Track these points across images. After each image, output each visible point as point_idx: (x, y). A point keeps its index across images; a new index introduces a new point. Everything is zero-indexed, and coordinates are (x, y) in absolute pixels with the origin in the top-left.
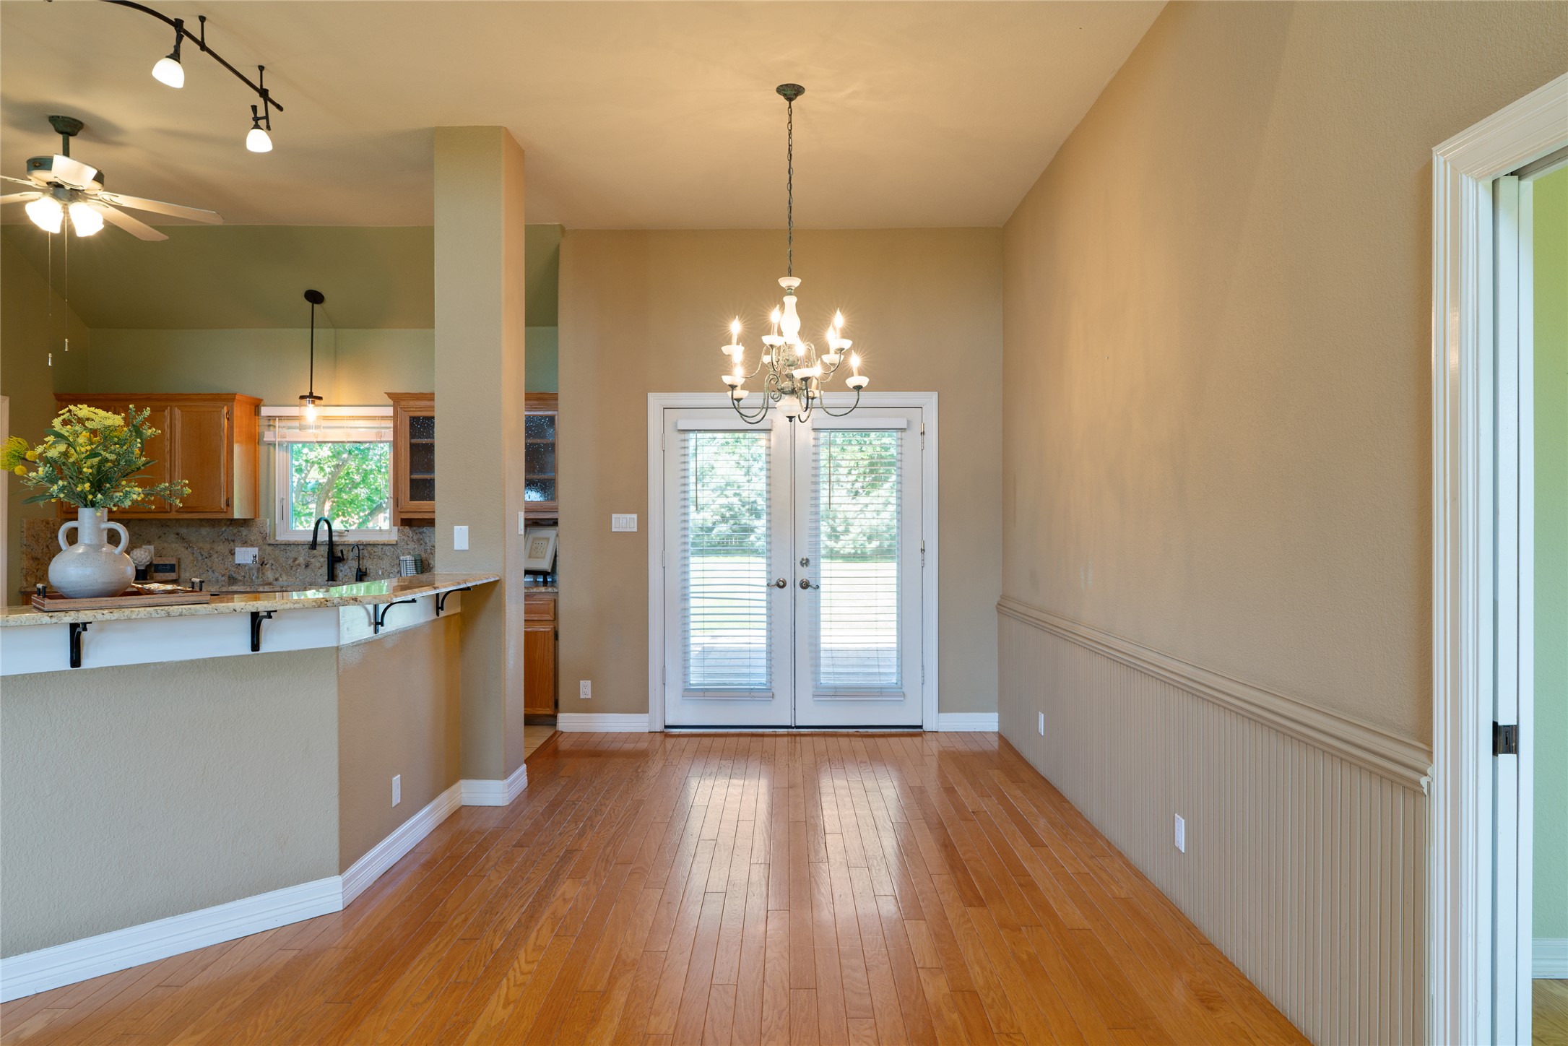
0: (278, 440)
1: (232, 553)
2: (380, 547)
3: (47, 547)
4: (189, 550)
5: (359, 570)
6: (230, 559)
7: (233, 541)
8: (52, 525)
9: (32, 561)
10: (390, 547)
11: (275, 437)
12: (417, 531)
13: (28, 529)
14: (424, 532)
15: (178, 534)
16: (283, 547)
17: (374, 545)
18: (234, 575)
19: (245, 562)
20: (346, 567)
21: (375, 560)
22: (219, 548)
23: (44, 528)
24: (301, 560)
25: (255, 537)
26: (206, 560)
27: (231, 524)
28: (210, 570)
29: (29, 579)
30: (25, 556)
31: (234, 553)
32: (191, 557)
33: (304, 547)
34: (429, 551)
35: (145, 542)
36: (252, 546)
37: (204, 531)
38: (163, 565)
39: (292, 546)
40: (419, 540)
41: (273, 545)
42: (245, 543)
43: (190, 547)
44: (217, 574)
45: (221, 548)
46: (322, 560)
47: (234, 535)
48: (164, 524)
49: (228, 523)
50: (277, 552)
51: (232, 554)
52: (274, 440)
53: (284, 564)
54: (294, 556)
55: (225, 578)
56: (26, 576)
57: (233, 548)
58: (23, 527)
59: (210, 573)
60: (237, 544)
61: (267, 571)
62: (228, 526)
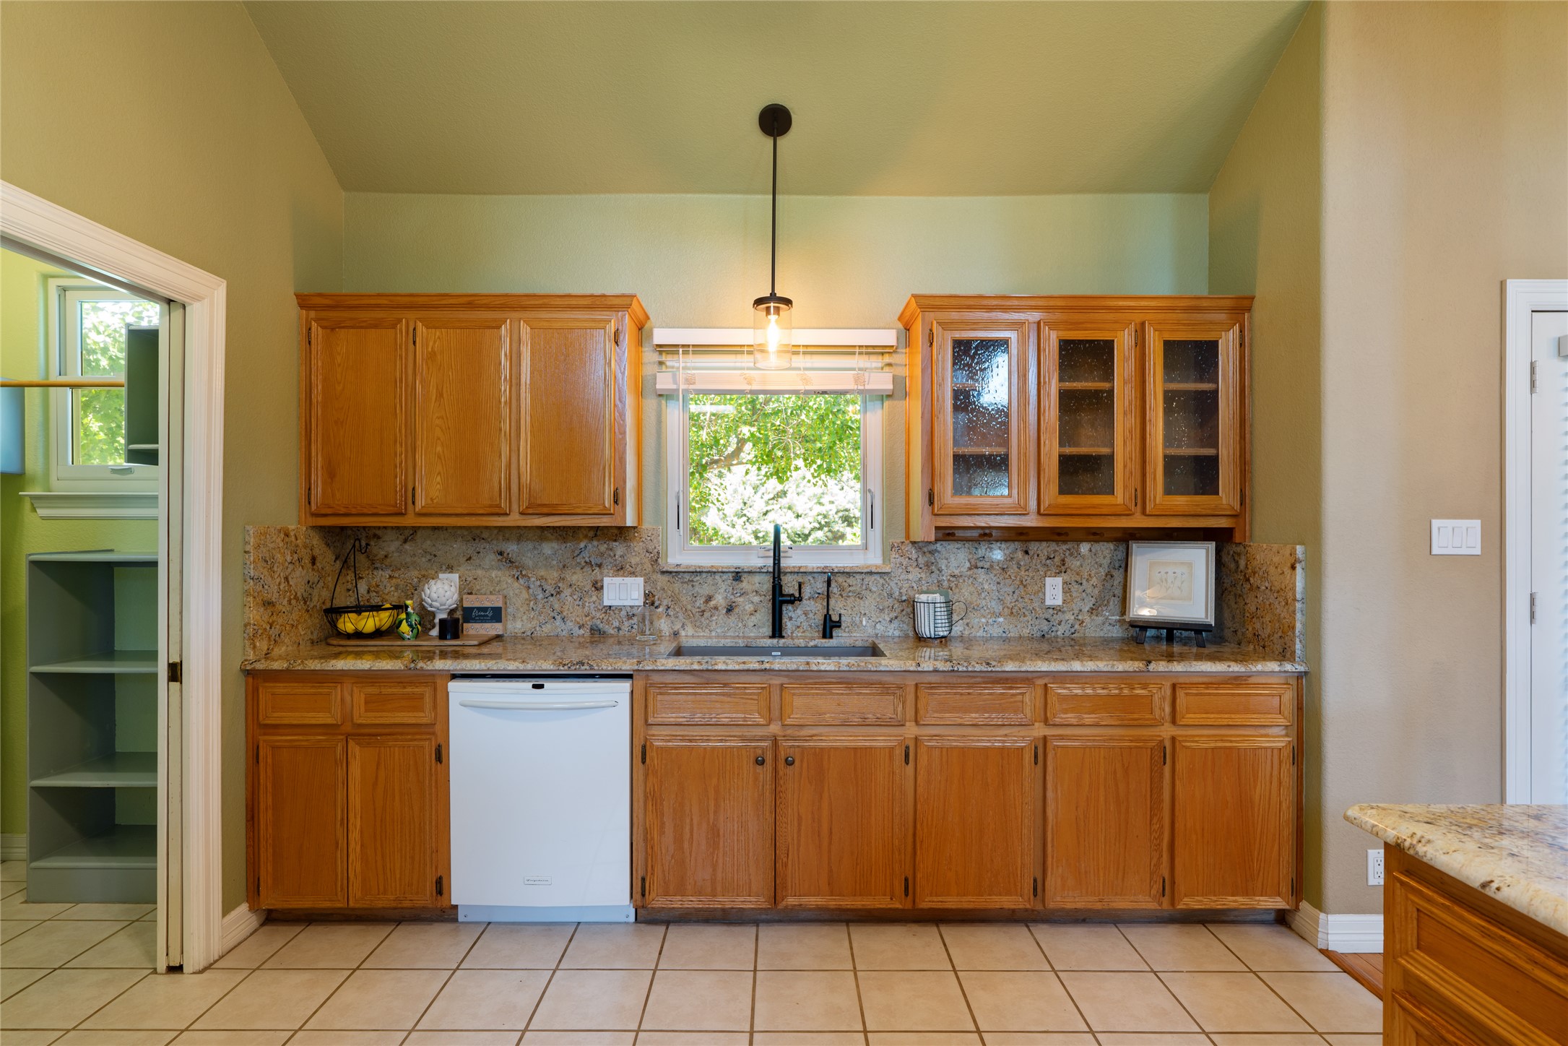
0: (682, 387)
1: (598, 587)
2: (858, 576)
3: (286, 579)
4: (521, 581)
5: (827, 617)
6: (594, 598)
7: (600, 566)
8: (293, 538)
9: (262, 609)
10: (877, 577)
11: (675, 382)
12: (925, 550)
13: (258, 547)
14: (936, 551)
15: (501, 553)
16: (687, 577)
17: (848, 574)
18: (601, 626)
19: (621, 603)
20: (799, 612)
21: (850, 601)
22: (575, 578)
23: (281, 544)
24: (719, 600)
25: (638, 559)
26: (551, 599)
27: (596, 535)
28: (559, 618)
29: (258, 644)
30: (251, 599)
31: (602, 587)
32: (525, 595)
33: (725, 577)
34: (945, 584)
35: (444, 568)
36: (633, 574)
37: (548, 548)
38: (479, 609)
39: (704, 575)
40: (928, 565)
41: (671, 572)
42: (620, 570)
43: (524, 576)
44: (570, 624)
45: (579, 577)
46: (756, 599)
47: (602, 554)
48: (476, 535)
49: (591, 534)
50: (677, 586)
51: (597, 589)
52: (674, 387)
53: (689, 607)
54: (707, 593)
55: (585, 632)
56: (252, 639)
57: (599, 578)
58: (247, 543)
59: (558, 622)
60: (606, 571)
61: (659, 618)
62: (591, 539)
